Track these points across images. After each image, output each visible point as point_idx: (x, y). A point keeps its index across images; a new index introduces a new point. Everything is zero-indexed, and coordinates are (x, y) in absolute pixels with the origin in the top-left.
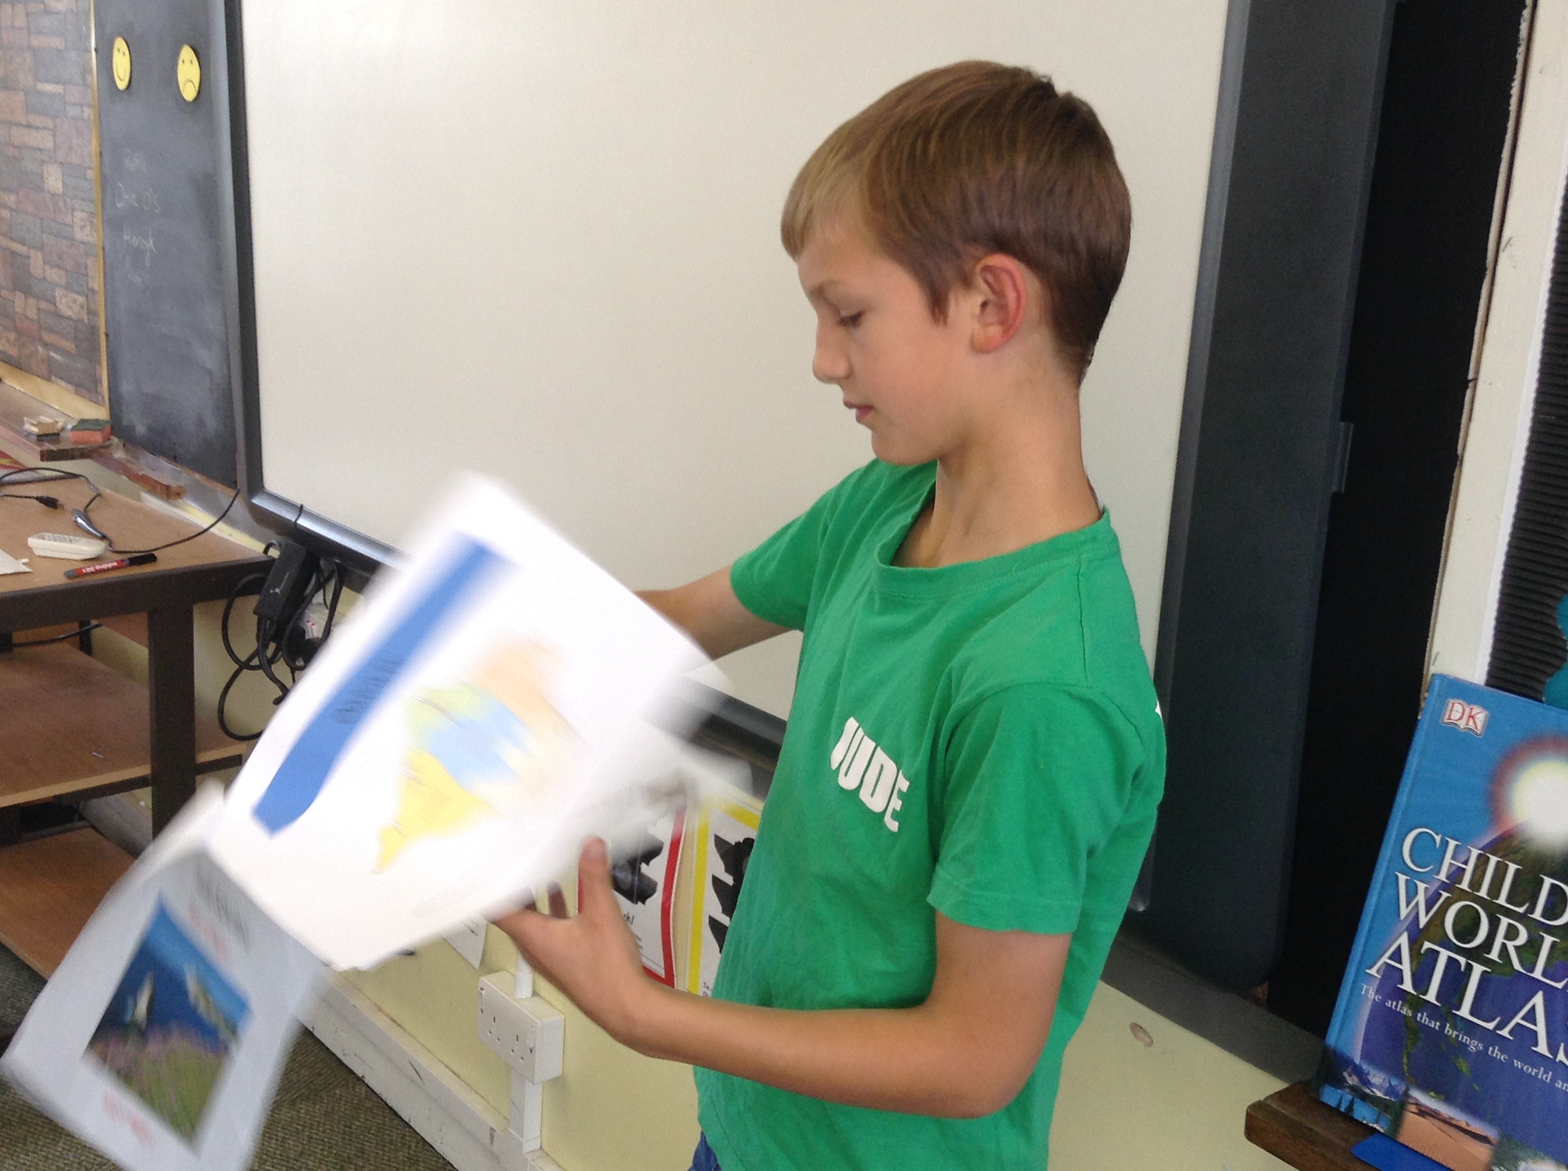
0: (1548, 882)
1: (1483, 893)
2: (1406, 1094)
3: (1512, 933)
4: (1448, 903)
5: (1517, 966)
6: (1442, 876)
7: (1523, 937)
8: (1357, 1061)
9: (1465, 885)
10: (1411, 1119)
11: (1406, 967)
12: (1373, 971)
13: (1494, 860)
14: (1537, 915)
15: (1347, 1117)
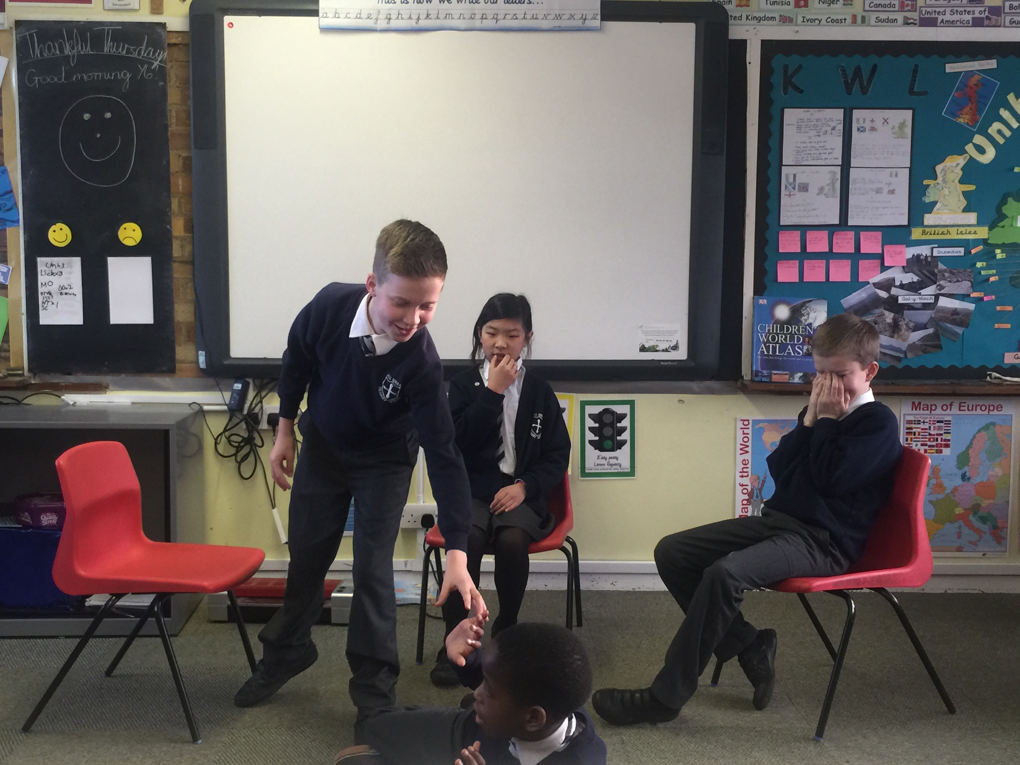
0: (785, 326)
2: (771, 372)
4: (769, 336)
5: (784, 342)
6: (767, 331)
7: (784, 337)
8: (760, 370)
9: (771, 331)
10: (773, 376)
11: (765, 350)
12: (759, 353)
13: (775, 325)
15: (761, 381)
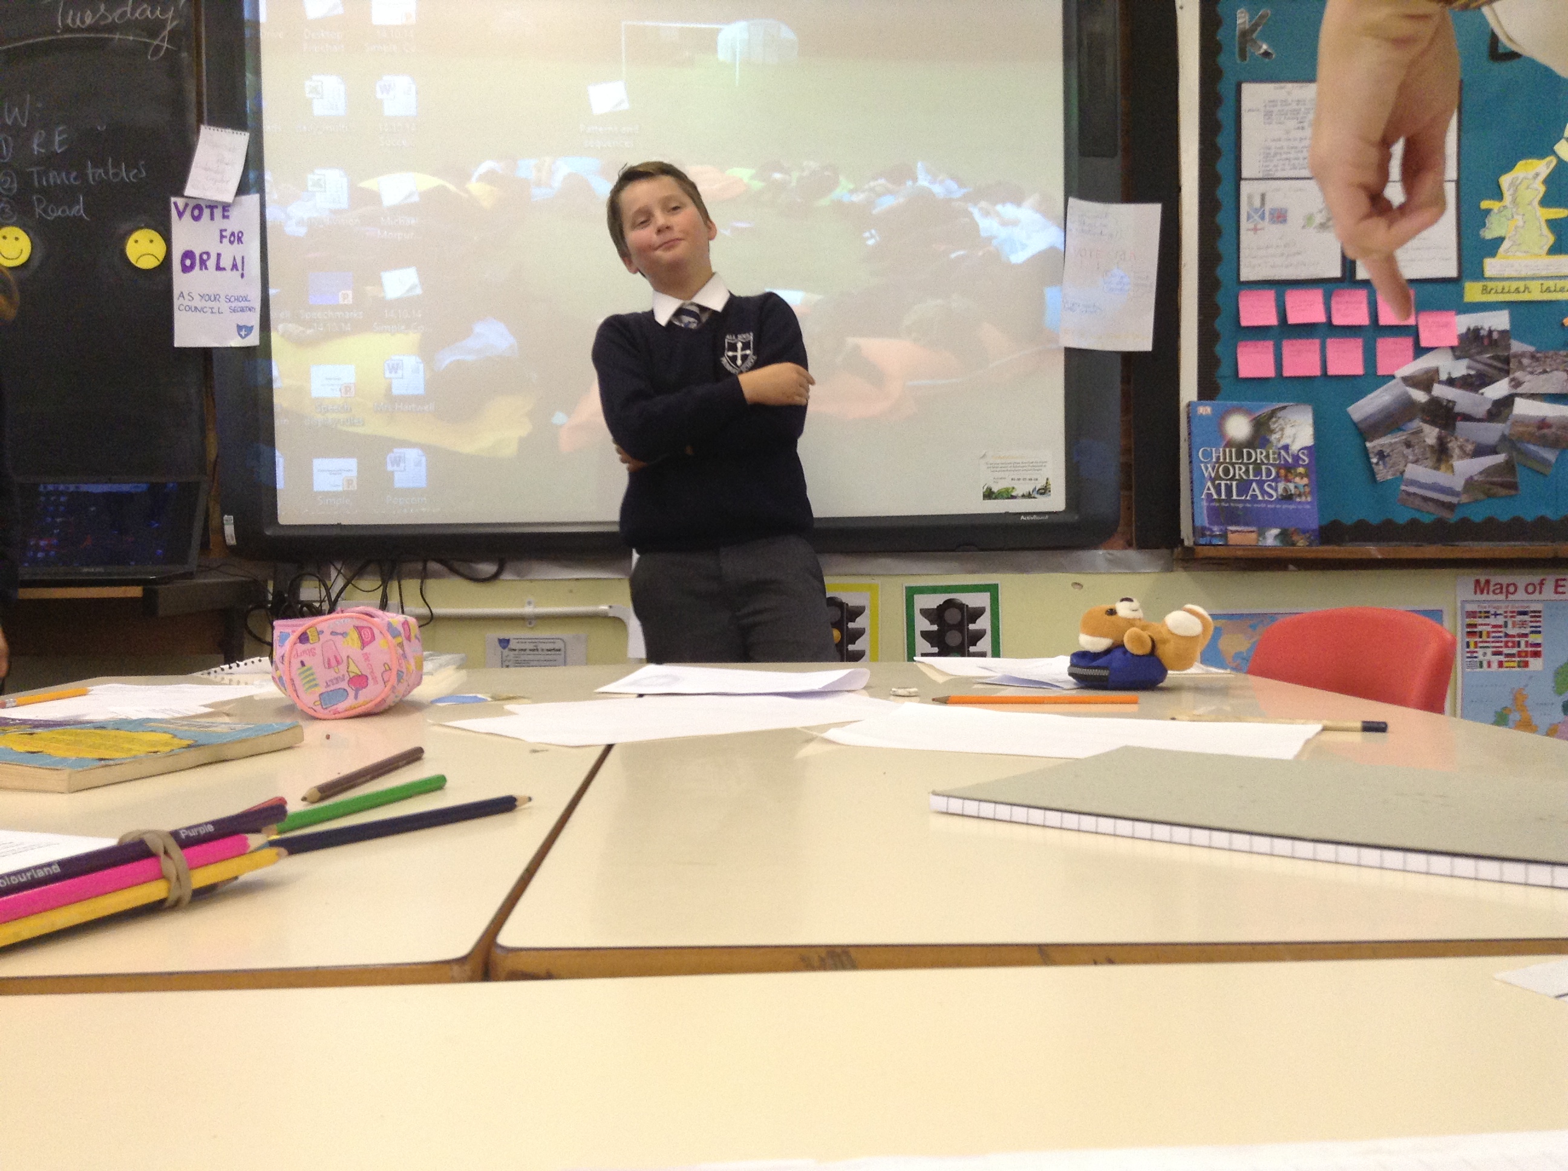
0: (1245, 450)
1: (1228, 460)
2: (1226, 529)
3: (1240, 469)
4: (1218, 468)
5: (1245, 477)
6: (1214, 460)
7: (1244, 469)
8: (1207, 525)
9: (1221, 460)
10: (1230, 536)
11: (1213, 491)
12: (1203, 497)
13: (1227, 449)
14: (1245, 461)
15: (1211, 545)
